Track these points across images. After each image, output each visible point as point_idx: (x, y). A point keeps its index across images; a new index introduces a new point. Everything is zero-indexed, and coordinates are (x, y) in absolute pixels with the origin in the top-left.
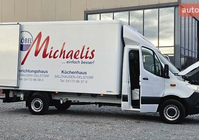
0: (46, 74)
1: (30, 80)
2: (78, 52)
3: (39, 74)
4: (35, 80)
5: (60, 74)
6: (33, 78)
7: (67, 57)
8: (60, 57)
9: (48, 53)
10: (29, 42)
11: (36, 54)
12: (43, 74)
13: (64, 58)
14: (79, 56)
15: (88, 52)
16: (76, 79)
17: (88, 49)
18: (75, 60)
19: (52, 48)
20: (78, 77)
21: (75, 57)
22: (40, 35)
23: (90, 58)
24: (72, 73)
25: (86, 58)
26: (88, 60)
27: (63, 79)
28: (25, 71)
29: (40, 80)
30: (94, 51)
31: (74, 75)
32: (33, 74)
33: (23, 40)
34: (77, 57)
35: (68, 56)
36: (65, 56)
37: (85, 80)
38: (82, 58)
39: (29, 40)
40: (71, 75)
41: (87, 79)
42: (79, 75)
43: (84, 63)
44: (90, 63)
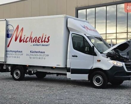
0: (21, 53)
3: (17, 53)
4: (15, 57)
5: (29, 53)
6: (14, 56)
12: (20, 53)
13: (31, 42)
14: (40, 41)
16: (38, 57)
17: (45, 36)
18: (38, 44)
21: (38, 42)
22: (18, 27)
24: (37, 52)
26: (46, 43)
27: (31, 56)
28: (9, 51)
30: (49, 37)
31: (37, 54)
32: (14, 53)
34: (39, 42)
36: (32, 41)
37: (44, 57)
38: (42, 42)
40: (36, 53)
42: (41, 54)
43: (43, 45)
44: (47, 45)
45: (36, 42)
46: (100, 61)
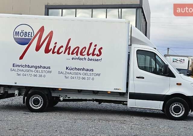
0: (48, 70)
1: (30, 75)
2: (84, 49)
3: (40, 69)
4: (35, 76)
5: (64, 70)
6: (33, 73)
7: (72, 54)
8: (64, 53)
9: (51, 49)
10: (29, 36)
11: (38, 49)
12: (45, 69)
13: (69, 54)
14: (86, 53)
15: (95, 49)
16: (81, 76)
17: (95, 46)
18: (81, 57)
19: (56, 43)
20: (84, 74)
21: (81, 54)
22: (42, 30)
23: (98, 55)
24: (78, 69)
25: (93, 55)
26: (95, 57)
27: (67, 75)
28: (24, 66)
29: (41, 76)
30: (101, 48)
31: (80, 72)
32: (33, 69)
33: (22, 33)
34: (83, 54)
35: (74, 53)
36: (70, 53)
37: (91, 77)
38: (88, 54)
39: (29, 34)
40: (77, 71)
41: (93, 76)
42: (85, 72)
43: (91, 60)
44: (97, 60)
45: (77, 55)
46: (180, 84)
